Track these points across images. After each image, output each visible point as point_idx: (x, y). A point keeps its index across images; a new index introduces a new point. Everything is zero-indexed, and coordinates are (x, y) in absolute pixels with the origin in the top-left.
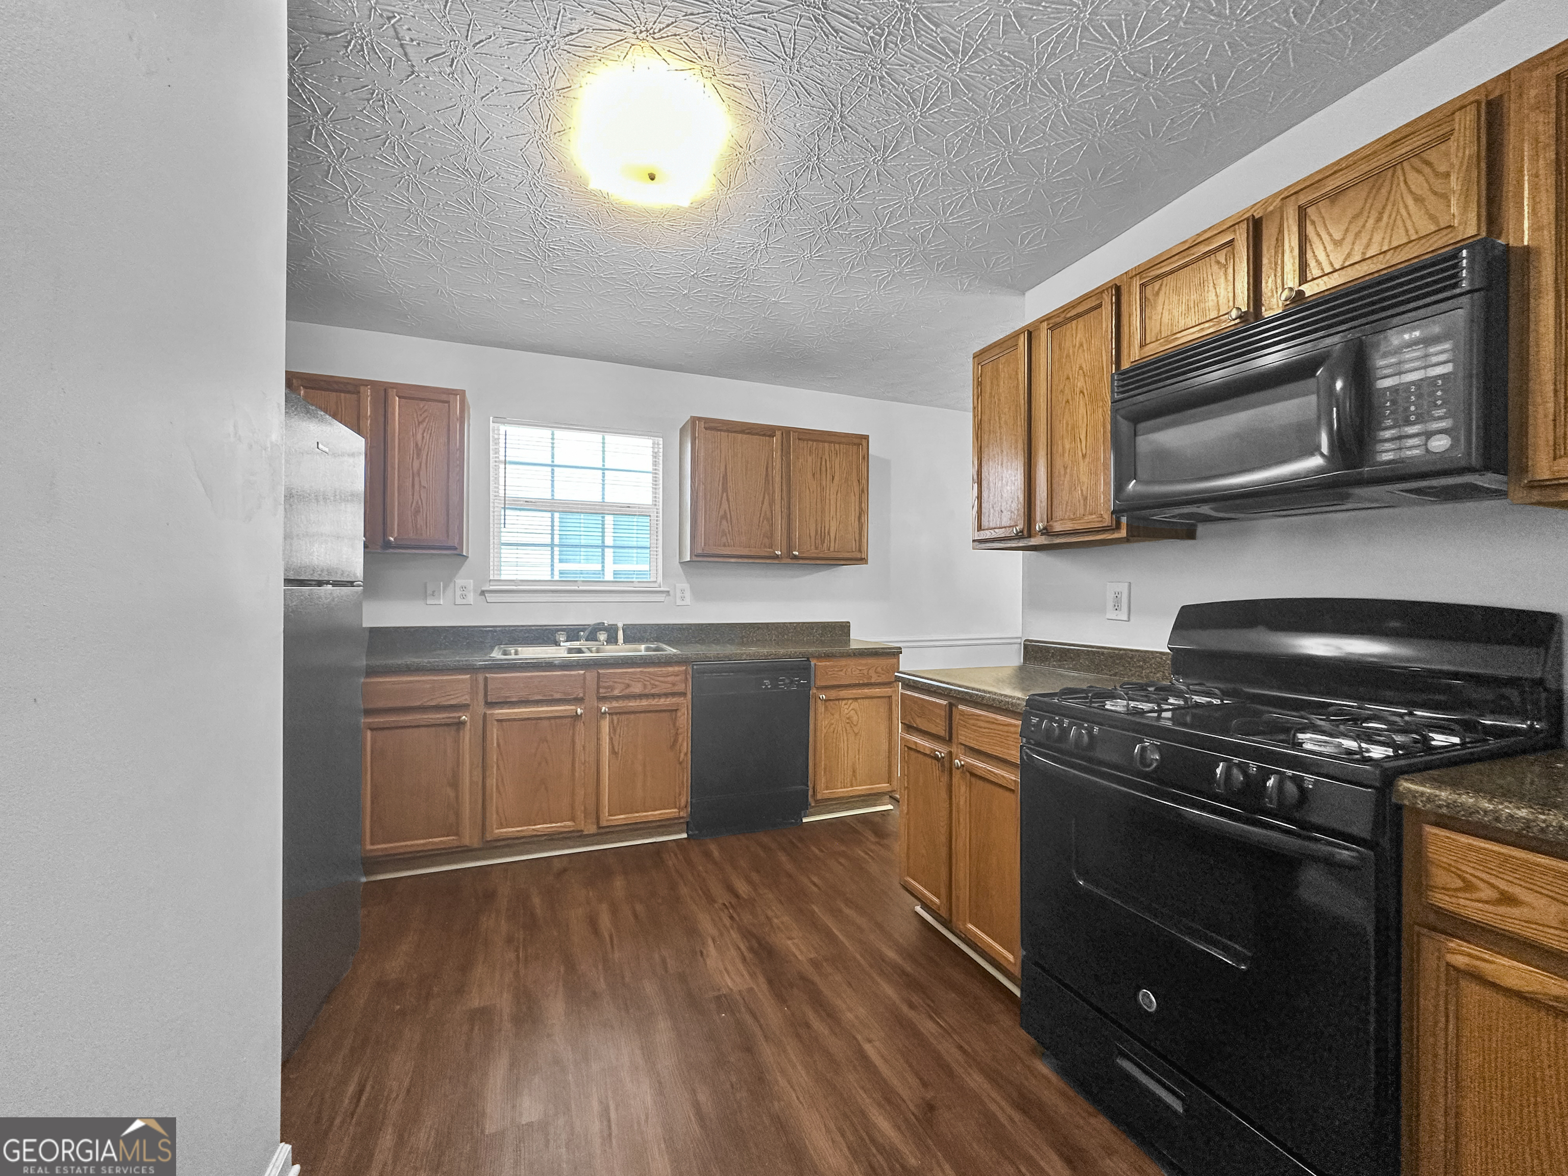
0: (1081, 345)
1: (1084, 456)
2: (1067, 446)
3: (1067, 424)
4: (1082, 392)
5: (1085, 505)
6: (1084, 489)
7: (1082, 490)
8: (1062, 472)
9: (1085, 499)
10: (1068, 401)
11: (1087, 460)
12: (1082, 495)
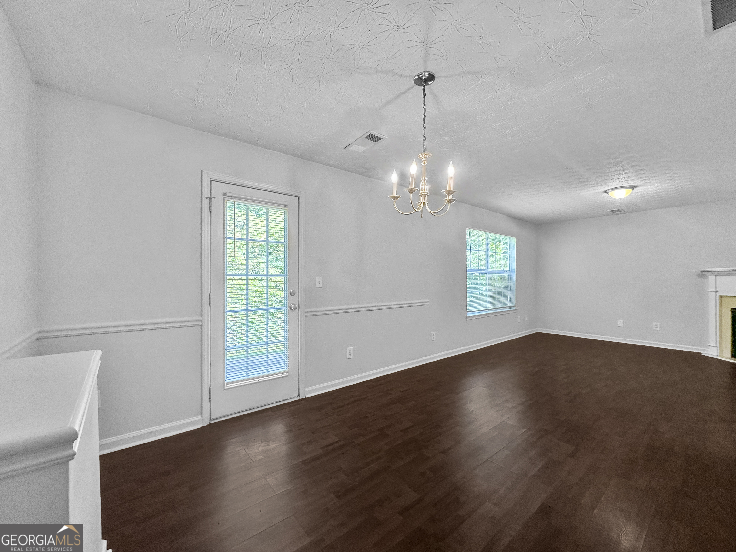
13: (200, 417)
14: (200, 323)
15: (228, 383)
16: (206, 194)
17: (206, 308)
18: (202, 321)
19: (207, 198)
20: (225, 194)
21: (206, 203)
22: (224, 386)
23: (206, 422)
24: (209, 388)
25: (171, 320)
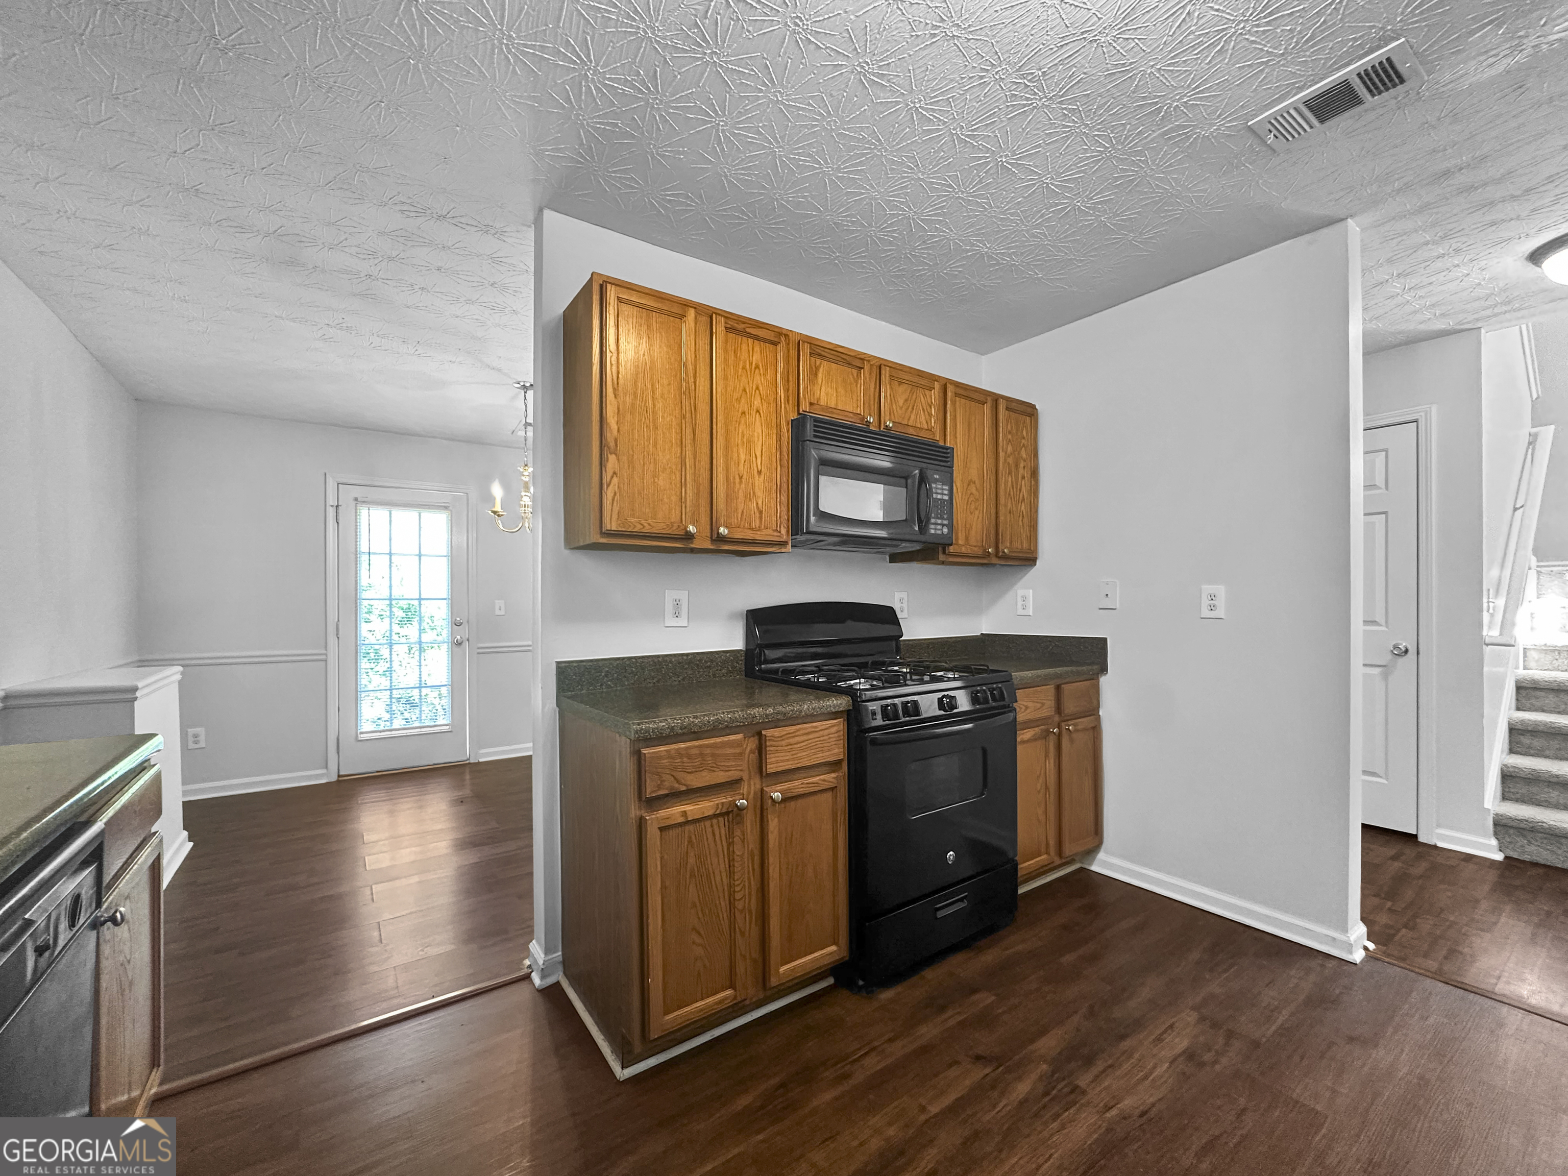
0: (757, 367)
1: (760, 472)
2: (743, 457)
3: (743, 436)
4: (758, 411)
5: (761, 518)
6: (760, 503)
7: (757, 504)
8: (737, 480)
9: (761, 512)
10: (744, 413)
11: (762, 476)
12: (758, 507)
13: (324, 771)
14: (323, 657)
15: (361, 733)
16: (331, 500)
17: (332, 639)
18: (326, 655)
19: (332, 506)
20: (356, 499)
21: (331, 512)
22: (357, 736)
23: (334, 778)
24: (336, 737)
25: (285, 652)
